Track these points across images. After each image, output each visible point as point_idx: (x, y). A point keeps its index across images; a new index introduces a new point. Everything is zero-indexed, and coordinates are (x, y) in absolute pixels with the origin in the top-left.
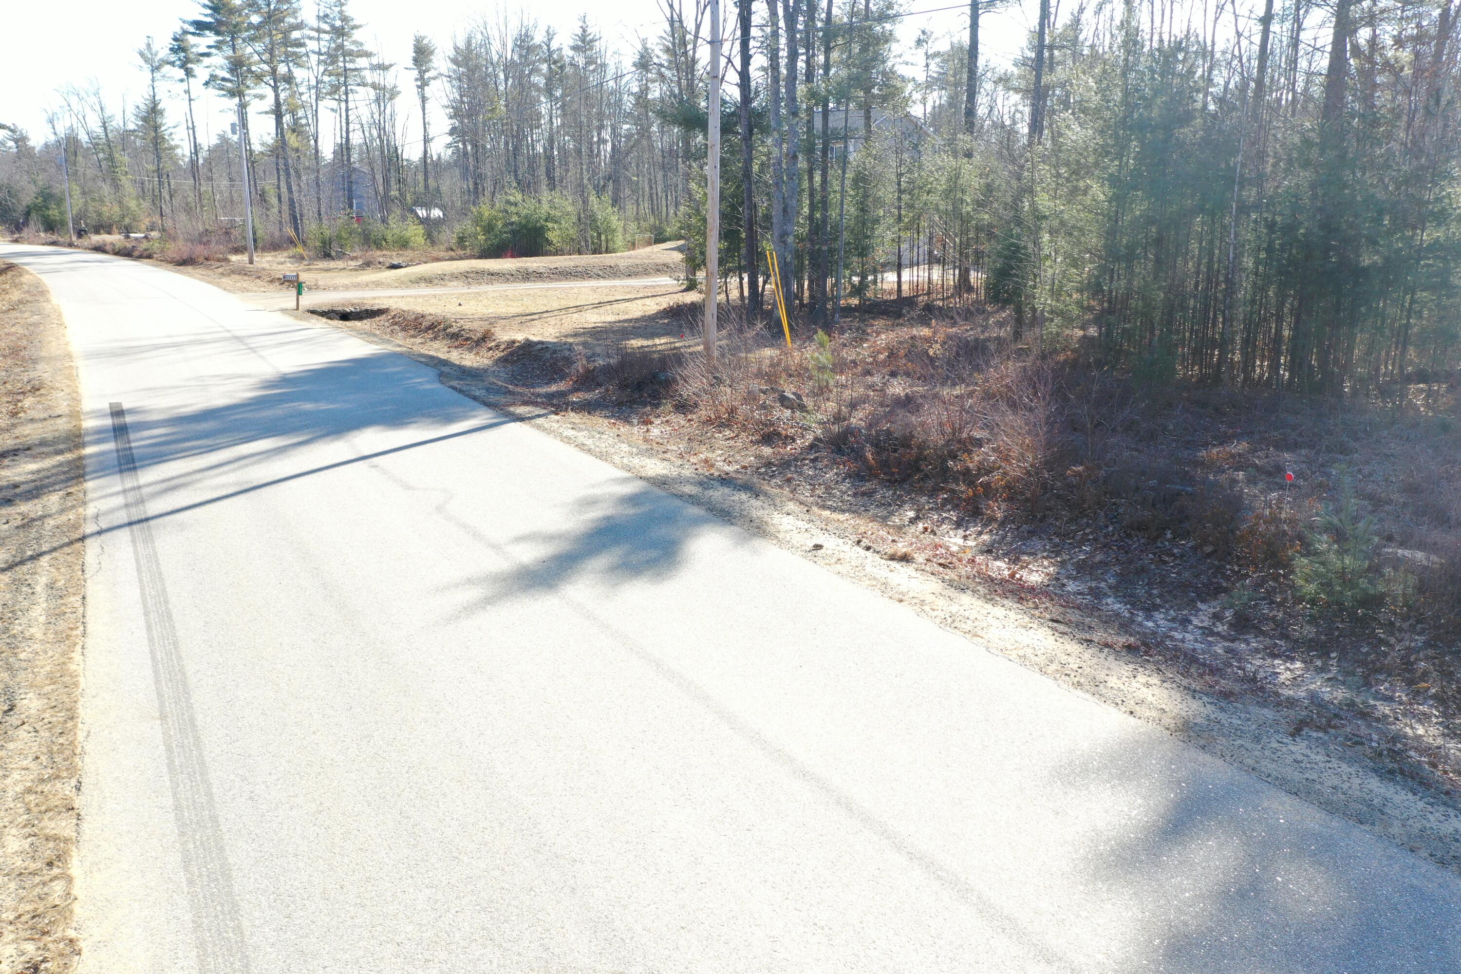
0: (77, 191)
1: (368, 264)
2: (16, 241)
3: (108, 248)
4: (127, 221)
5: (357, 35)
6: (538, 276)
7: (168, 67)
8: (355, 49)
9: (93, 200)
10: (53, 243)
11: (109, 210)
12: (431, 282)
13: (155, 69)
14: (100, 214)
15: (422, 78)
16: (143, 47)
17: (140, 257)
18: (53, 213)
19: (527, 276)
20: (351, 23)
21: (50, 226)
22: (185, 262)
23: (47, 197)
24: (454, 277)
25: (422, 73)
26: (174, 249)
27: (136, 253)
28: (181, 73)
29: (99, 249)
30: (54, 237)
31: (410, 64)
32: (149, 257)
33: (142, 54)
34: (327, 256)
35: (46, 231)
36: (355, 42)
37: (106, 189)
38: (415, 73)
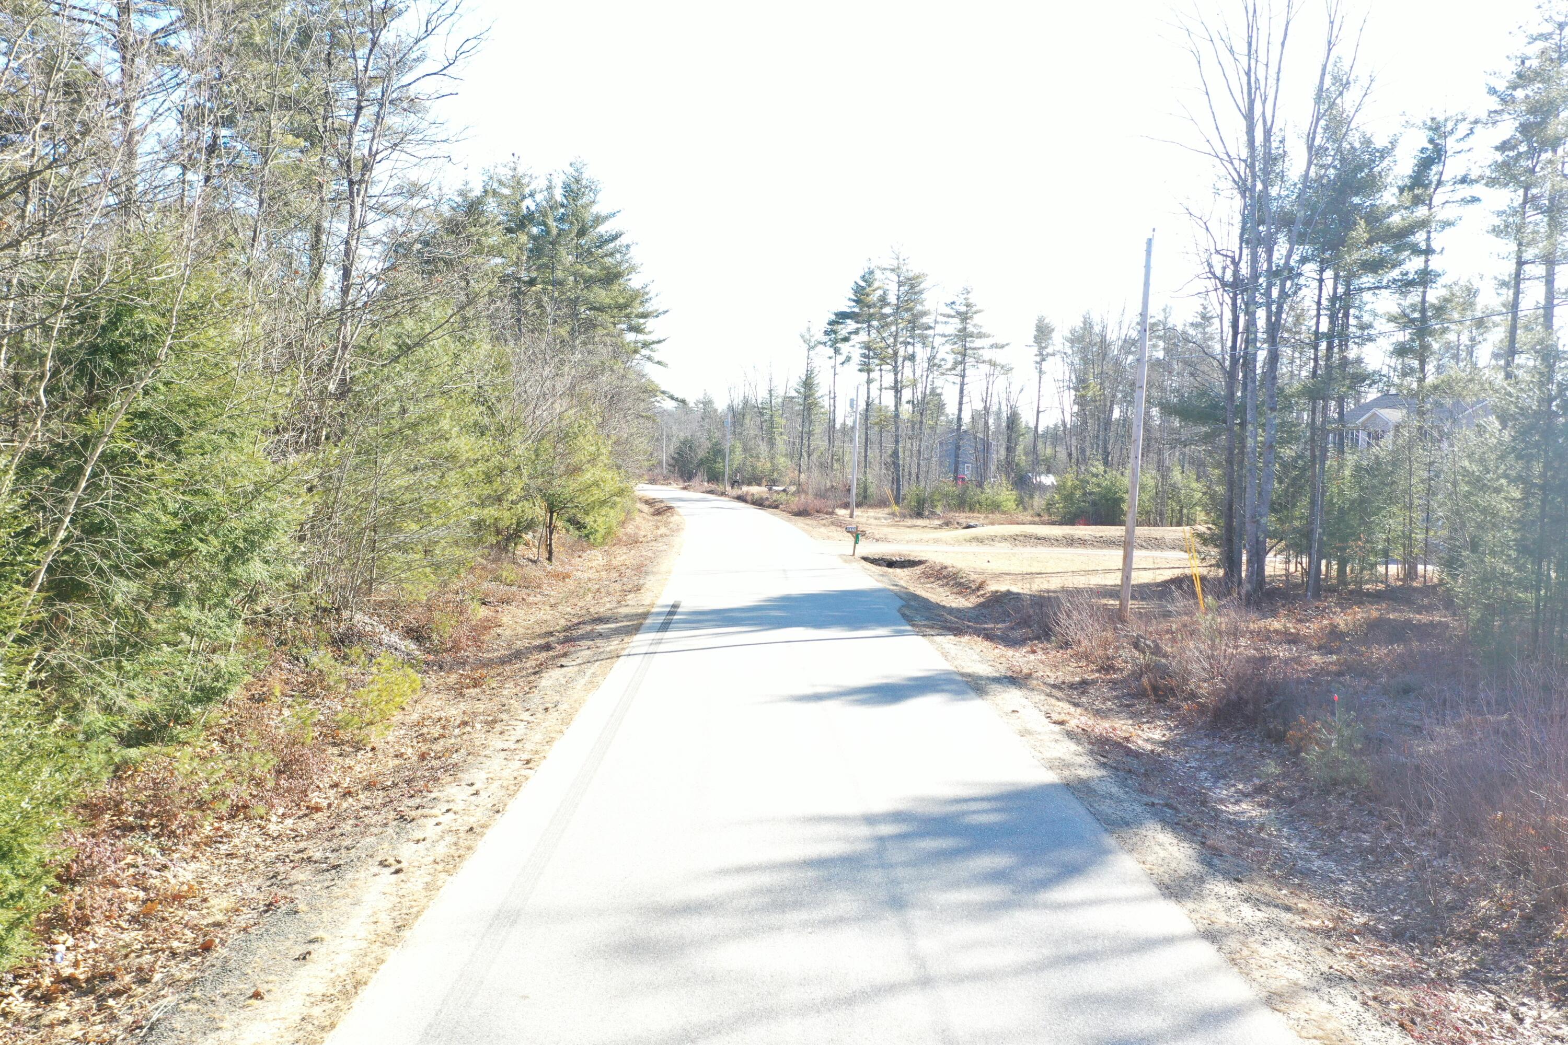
0: (739, 447)
1: (947, 524)
2: (685, 488)
3: (749, 498)
4: (775, 475)
5: (977, 319)
6: (1083, 542)
7: (821, 346)
8: (976, 331)
9: (751, 456)
10: (711, 492)
11: (764, 464)
12: (982, 542)
13: (811, 348)
14: (754, 468)
15: (1041, 354)
16: (804, 331)
17: (770, 507)
18: (719, 466)
19: (1071, 542)
20: (974, 309)
21: (714, 477)
22: (802, 513)
23: (717, 452)
24: (1004, 539)
25: (1041, 348)
26: (796, 502)
27: (767, 503)
28: (831, 352)
29: (741, 498)
30: (713, 486)
31: (1031, 340)
32: (776, 507)
33: (802, 337)
34: (919, 515)
35: (708, 481)
36: (975, 326)
37: (763, 448)
38: (1035, 350)
